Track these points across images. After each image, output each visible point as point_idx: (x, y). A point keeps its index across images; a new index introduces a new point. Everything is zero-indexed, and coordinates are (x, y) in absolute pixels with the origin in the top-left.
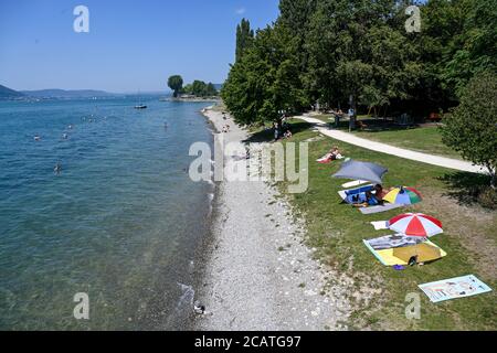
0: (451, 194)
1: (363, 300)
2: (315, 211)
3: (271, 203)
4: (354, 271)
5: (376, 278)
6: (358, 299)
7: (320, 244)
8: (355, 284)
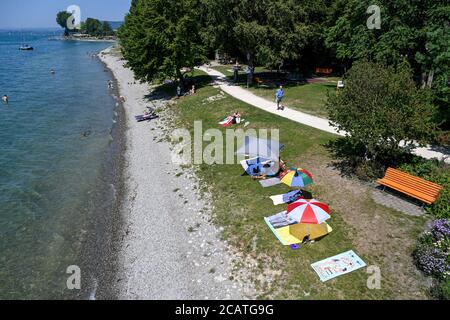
0: (335, 164)
1: (266, 283)
2: (220, 184)
3: (178, 175)
4: (258, 252)
5: (277, 259)
6: (262, 282)
7: (226, 223)
8: (259, 267)
